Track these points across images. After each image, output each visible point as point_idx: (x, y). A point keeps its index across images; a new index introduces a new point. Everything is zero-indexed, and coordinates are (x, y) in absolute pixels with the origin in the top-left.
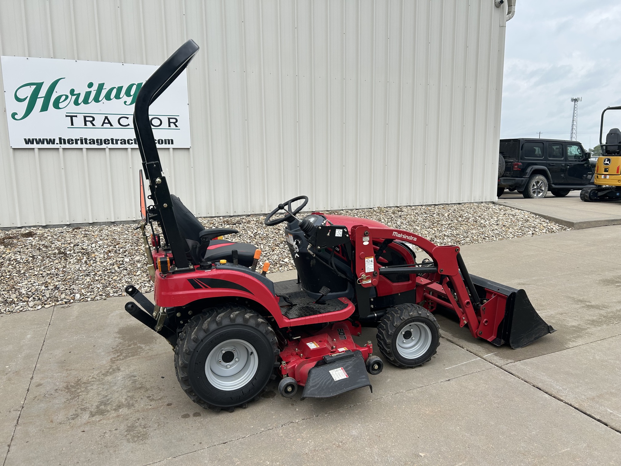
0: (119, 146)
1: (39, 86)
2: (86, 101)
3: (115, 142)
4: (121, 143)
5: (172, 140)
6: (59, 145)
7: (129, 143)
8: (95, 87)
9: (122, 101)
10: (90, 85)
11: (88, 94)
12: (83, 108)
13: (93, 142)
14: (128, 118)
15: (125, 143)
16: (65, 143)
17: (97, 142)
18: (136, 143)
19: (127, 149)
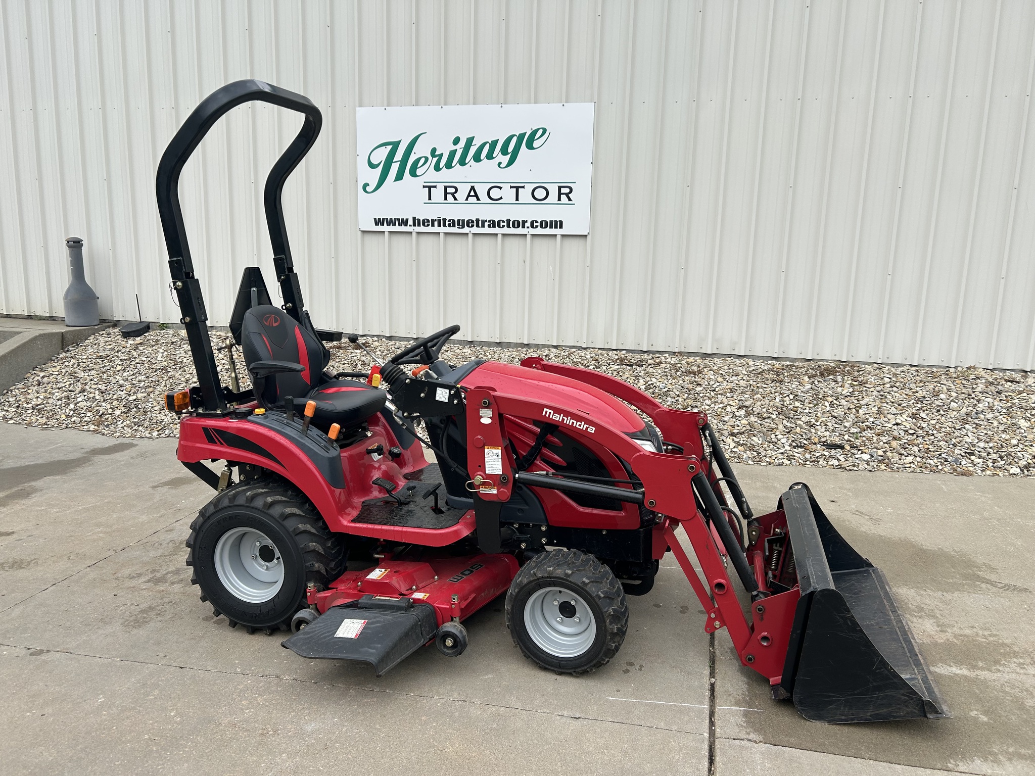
0: (486, 230)
1: (396, 145)
2: (449, 165)
3: (480, 225)
4: (489, 226)
5: (561, 222)
6: (413, 227)
7: (499, 226)
8: (462, 144)
9: (495, 162)
10: (456, 141)
11: (453, 154)
12: (446, 175)
13: (453, 223)
14: (500, 188)
15: (494, 226)
16: (419, 225)
17: (459, 224)
18: (508, 226)
19: (496, 235)
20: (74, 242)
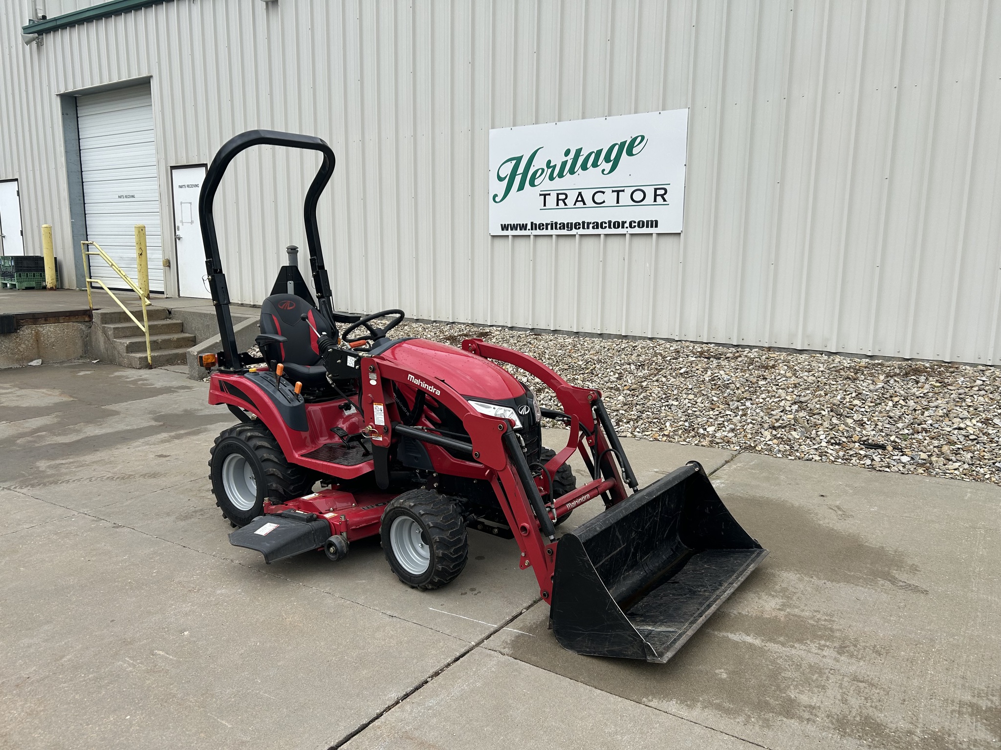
0: (591, 231)
1: (519, 160)
2: (561, 175)
3: (586, 227)
4: (593, 228)
5: (656, 222)
6: (531, 231)
7: (602, 228)
8: (572, 155)
9: (600, 169)
10: (567, 153)
11: (564, 164)
12: (559, 184)
13: (563, 226)
14: (603, 193)
15: (597, 228)
16: (536, 229)
17: (568, 227)
18: (610, 227)
19: (599, 235)
20: (291, 249)
